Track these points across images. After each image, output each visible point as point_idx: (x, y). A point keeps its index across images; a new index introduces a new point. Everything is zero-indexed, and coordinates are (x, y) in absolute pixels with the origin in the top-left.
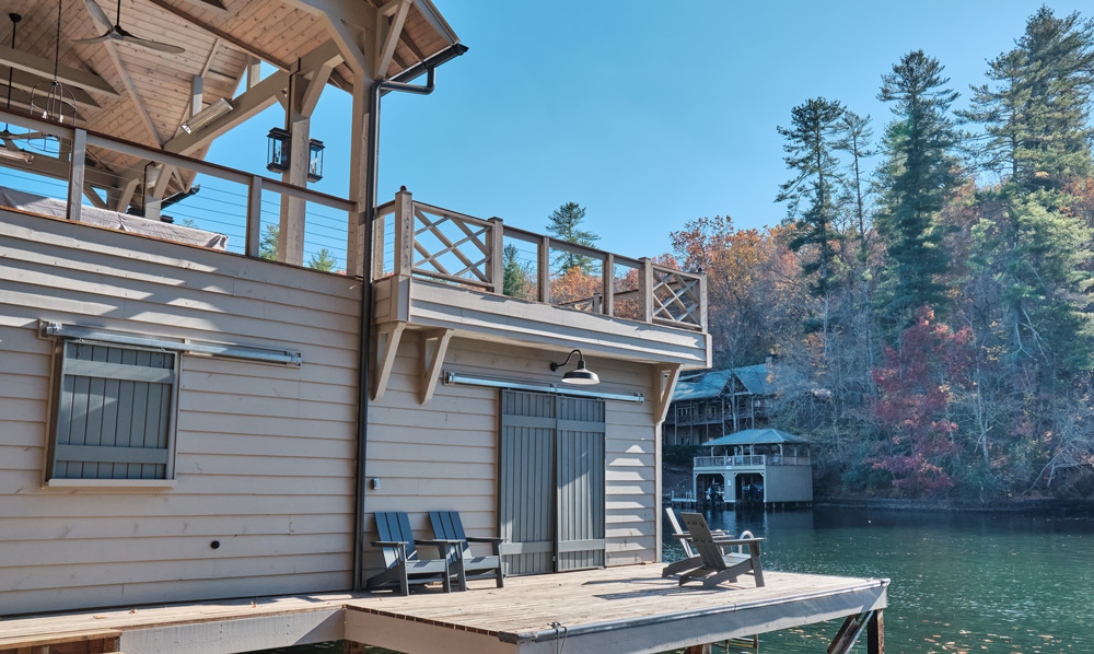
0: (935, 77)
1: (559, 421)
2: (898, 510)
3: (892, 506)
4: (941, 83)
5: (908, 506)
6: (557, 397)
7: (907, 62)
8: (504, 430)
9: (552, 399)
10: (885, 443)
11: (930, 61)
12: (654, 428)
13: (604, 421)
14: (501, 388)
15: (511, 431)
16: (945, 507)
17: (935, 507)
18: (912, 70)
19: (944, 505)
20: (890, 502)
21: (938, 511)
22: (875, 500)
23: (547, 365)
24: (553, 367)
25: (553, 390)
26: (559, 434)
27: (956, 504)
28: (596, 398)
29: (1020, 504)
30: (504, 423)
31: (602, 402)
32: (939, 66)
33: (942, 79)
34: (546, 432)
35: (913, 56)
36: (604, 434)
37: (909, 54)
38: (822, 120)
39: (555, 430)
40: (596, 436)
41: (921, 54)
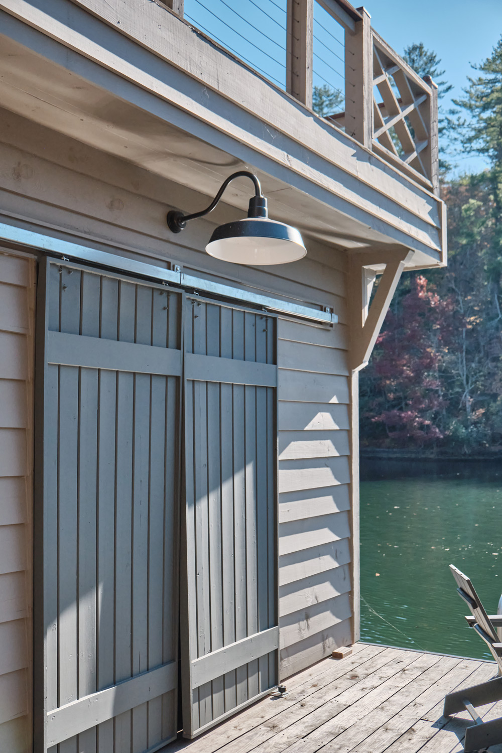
0: (432, 69)
1: (189, 357)
2: (390, 459)
3: (384, 455)
4: (438, 75)
5: (398, 455)
6: (186, 296)
7: (409, 54)
8: (50, 376)
9: (173, 300)
10: (381, 399)
11: (428, 54)
12: (349, 379)
13: (275, 362)
14: (43, 254)
15: (69, 380)
16: (432, 456)
17: (423, 456)
18: (413, 61)
19: (432, 454)
20: (384, 452)
21: (426, 460)
22: (369, 449)
23: (160, 214)
24: (174, 221)
25: (173, 276)
26: (188, 388)
27: (442, 453)
28: (260, 307)
29: (495, 453)
30: (51, 356)
31: (271, 319)
32: (437, 59)
33: (438, 72)
34: (159, 386)
35: (414, 48)
36: (275, 390)
37: (411, 46)
38: (327, 106)
39: (179, 381)
40: (261, 394)
41: (421, 47)
